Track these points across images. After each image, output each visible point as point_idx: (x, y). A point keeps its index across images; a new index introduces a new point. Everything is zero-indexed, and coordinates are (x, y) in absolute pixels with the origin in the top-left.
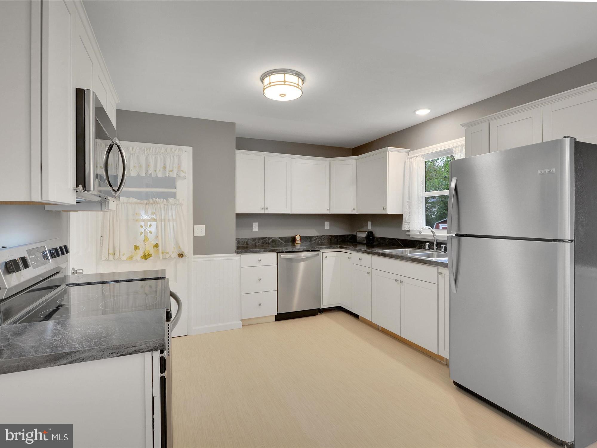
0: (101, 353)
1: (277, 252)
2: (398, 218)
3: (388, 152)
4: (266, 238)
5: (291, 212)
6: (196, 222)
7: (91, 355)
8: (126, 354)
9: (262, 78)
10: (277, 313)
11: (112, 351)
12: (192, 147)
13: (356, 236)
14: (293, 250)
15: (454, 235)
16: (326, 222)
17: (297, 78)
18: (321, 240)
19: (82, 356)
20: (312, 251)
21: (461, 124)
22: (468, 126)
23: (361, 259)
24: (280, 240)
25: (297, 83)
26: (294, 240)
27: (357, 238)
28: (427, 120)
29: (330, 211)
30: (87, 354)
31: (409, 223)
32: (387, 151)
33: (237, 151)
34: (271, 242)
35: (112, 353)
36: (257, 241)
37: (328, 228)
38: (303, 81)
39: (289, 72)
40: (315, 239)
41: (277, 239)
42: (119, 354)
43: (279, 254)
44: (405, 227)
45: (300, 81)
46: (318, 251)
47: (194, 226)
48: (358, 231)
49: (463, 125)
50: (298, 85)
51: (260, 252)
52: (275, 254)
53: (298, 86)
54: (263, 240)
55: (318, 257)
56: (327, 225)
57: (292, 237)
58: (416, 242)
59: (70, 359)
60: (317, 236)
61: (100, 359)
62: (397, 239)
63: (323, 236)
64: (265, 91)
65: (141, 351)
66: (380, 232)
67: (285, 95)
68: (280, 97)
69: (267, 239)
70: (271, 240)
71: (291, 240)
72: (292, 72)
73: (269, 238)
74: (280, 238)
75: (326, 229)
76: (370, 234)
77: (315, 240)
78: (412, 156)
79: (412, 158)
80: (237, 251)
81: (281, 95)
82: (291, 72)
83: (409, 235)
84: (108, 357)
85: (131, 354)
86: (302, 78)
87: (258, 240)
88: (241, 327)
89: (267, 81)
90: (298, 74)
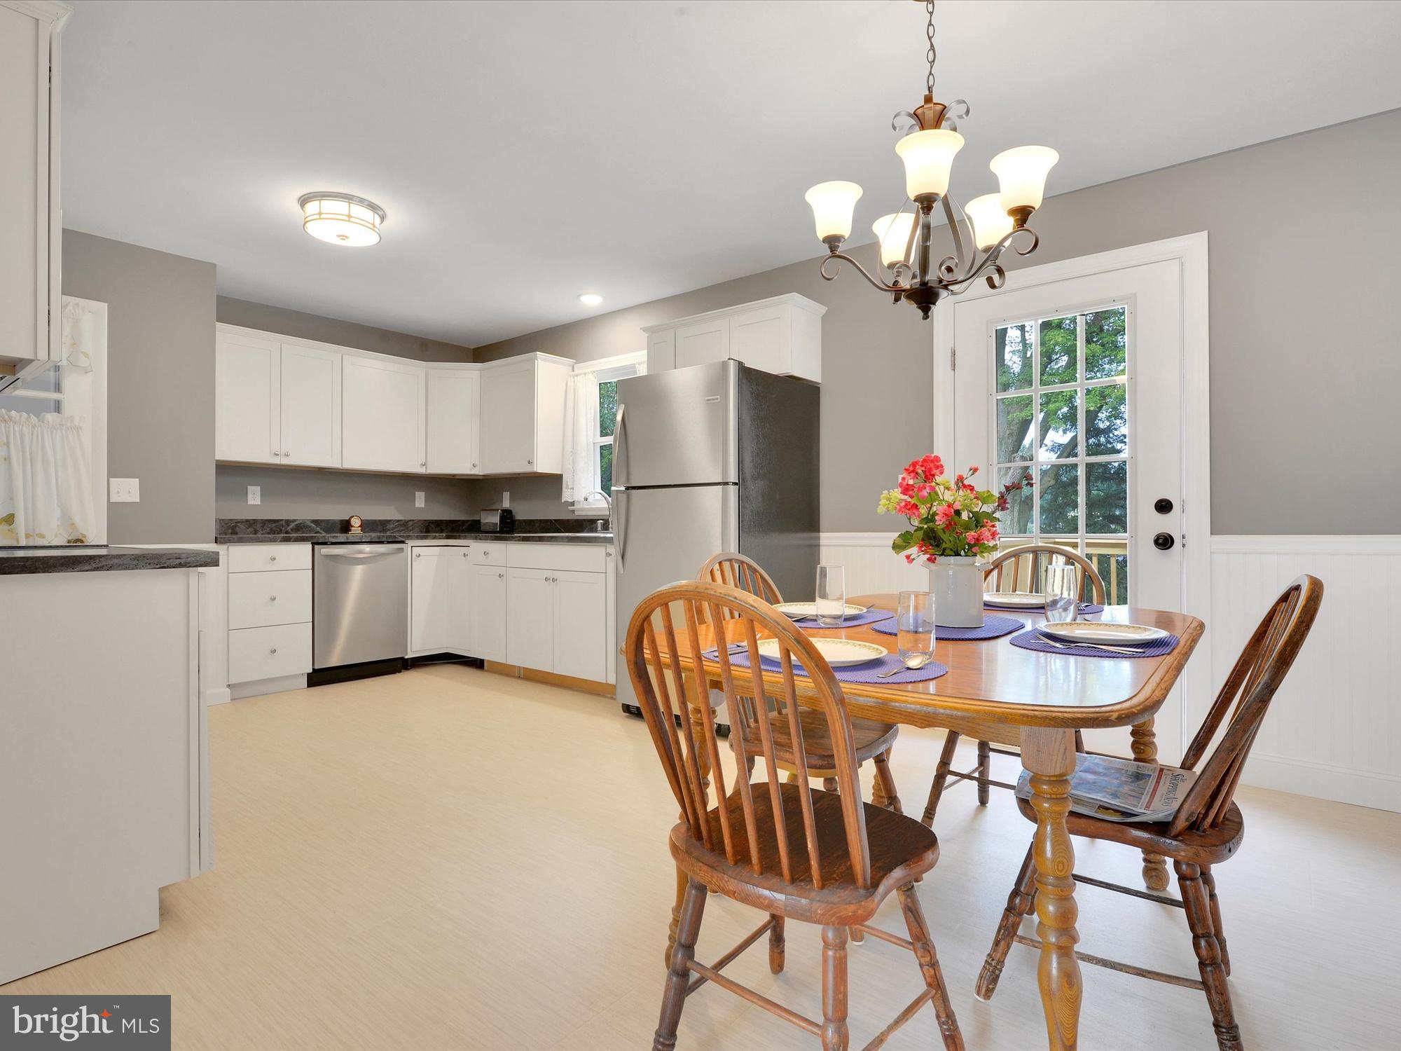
0: (136, 562)
1: (312, 543)
2: (554, 481)
3: (536, 361)
4: (281, 520)
5: (342, 465)
6: (115, 470)
7: (121, 563)
8: (168, 567)
9: (303, 201)
10: (313, 669)
11: (149, 561)
12: (106, 304)
13: (479, 522)
14: (347, 538)
15: (624, 489)
16: (417, 493)
17: (372, 213)
18: (407, 528)
19: (110, 563)
20: (389, 542)
21: (642, 327)
22: (651, 331)
23: (488, 553)
24: (315, 526)
25: (372, 222)
26: (345, 526)
27: (482, 524)
28: (599, 314)
29: (426, 468)
30: (116, 561)
31: (573, 489)
32: (536, 358)
33: (219, 325)
34: (292, 530)
35: (149, 564)
36: (258, 526)
37: (423, 505)
38: (383, 218)
39: (356, 201)
40: (392, 526)
41: (306, 524)
42: (158, 566)
43: (316, 546)
44: (567, 496)
45: (377, 219)
46: (403, 542)
47: (111, 479)
48: (483, 510)
49: (645, 330)
50: (373, 224)
51: (274, 542)
52: (308, 546)
53: (372, 227)
54: (274, 525)
55: (401, 554)
56: (420, 500)
57: (342, 521)
58: (584, 523)
59: (94, 566)
60: (399, 521)
61: (133, 569)
62: (555, 520)
63: (410, 520)
64: (307, 225)
65: (188, 565)
66: (525, 511)
67: (347, 237)
68: (339, 239)
69: (283, 523)
70: (292, 525)
71: (339, 526)
72: (361, 201)
73: (288, 522)
74: (314, 521)
75: (416, 506)
76: (507, 515)
77: (394, 528)
78: (579, 372)
79: (577, 376)
80: (220, 538)
81: (339, 236)
82: (359, 201)
83: (573, 511)
84: (144, 567)
85: (174, 567)
86: (381, 213)
87: (261, 525)
88: (229, 701)
89: (312, 207)
90: (373, 207)
